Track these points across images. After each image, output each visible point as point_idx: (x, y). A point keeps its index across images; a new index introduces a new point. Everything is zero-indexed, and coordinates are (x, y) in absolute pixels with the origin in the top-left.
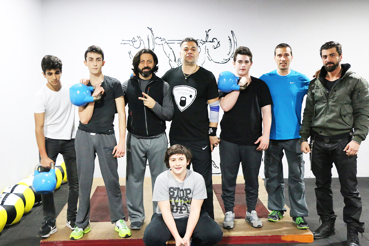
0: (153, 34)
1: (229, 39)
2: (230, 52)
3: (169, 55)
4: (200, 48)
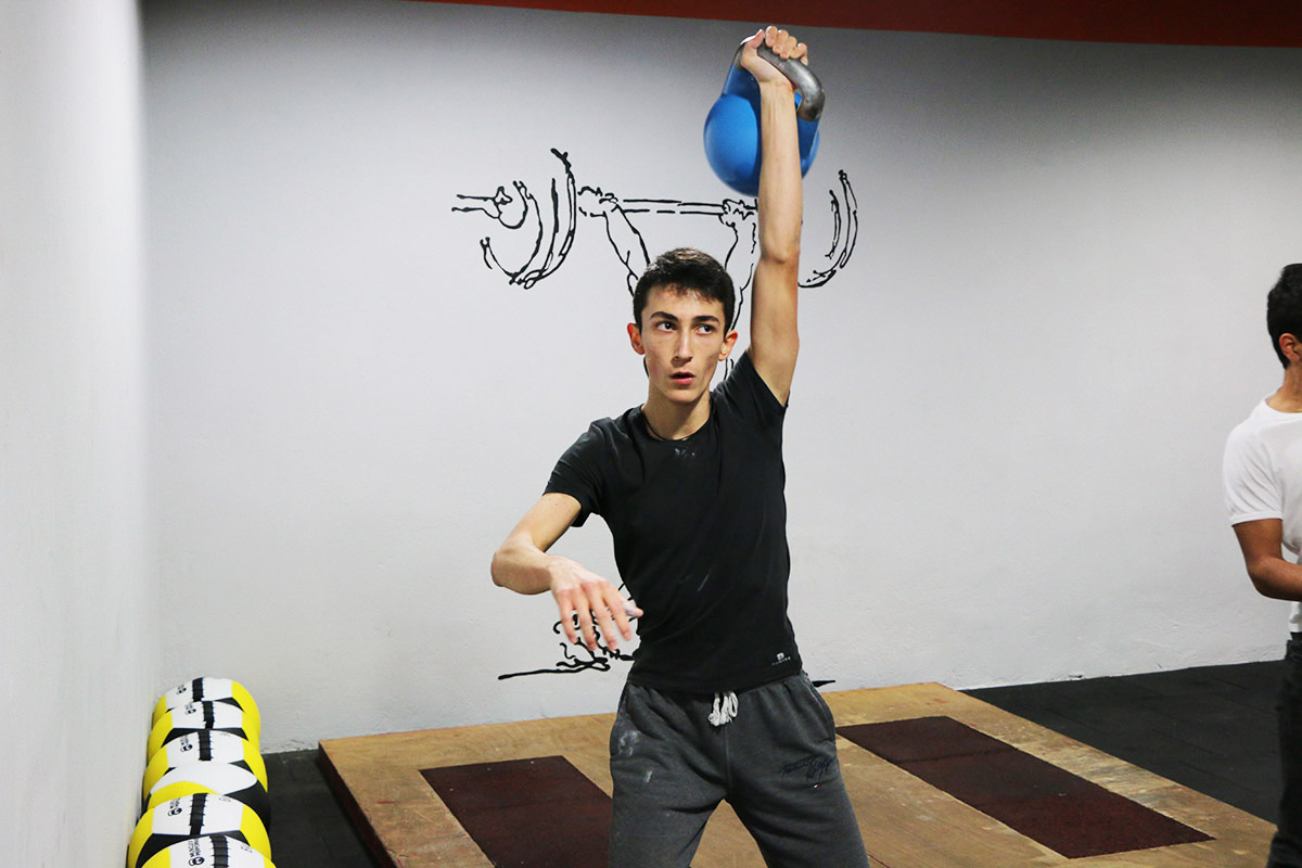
0: (571, 176)
1: (832, 199)
2: (834, 248)
3: (629, 253)
4: (736, 232)
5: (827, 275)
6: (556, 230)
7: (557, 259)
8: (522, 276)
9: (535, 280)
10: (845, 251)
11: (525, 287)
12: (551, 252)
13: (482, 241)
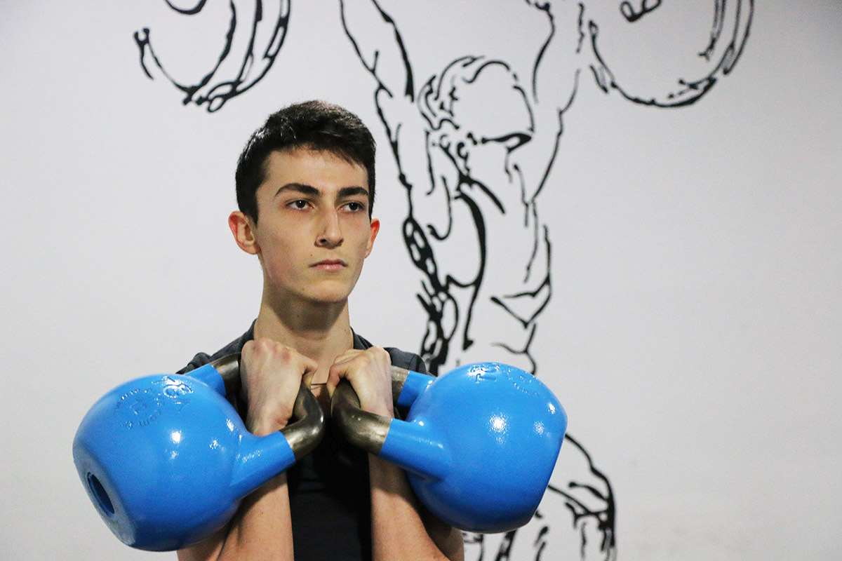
2: (713, 41)
3: (377, 54)
4: (551, 17)
5: (701, 87)
6: (259, 16)
7: (259, 64)
8: (203, 92)
9: (225, 97)
10: (732, 46)
11: (209, 110)
12: (250, 52)
13: (136, 35)
